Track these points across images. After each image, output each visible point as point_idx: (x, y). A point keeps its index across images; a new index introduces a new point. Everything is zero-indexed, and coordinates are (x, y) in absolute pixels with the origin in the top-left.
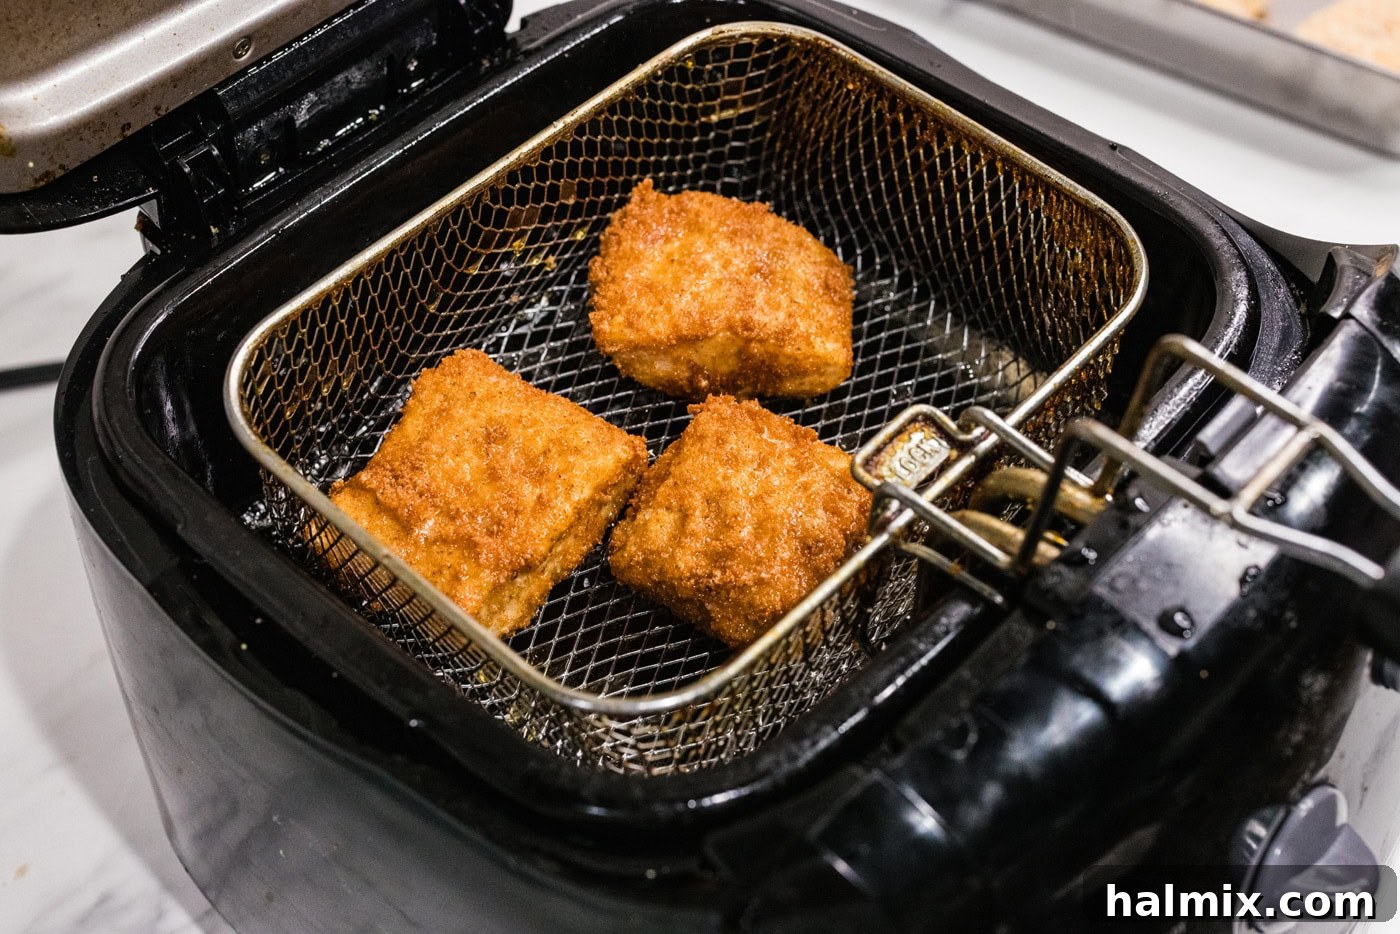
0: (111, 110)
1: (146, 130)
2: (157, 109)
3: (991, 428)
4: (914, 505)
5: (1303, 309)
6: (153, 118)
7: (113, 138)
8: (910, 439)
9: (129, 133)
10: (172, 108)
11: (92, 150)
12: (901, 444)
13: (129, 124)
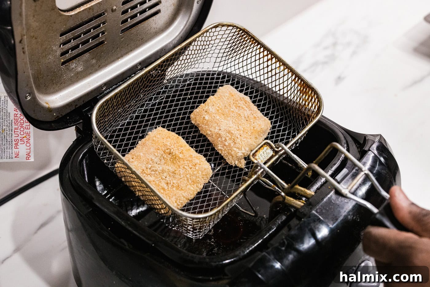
0: (73, 101)
1: (81, 106)
2: (84, 101)
3: (283, 149)
4: (263, 168)
5: (359, 150)
6: (83, 103)
7: (73, 108)
8: (264, 149)
9: (77, 107)
10: (87, 101)
11: (68, 111)
12: (261, 150)
13: (77, 105)
